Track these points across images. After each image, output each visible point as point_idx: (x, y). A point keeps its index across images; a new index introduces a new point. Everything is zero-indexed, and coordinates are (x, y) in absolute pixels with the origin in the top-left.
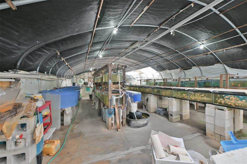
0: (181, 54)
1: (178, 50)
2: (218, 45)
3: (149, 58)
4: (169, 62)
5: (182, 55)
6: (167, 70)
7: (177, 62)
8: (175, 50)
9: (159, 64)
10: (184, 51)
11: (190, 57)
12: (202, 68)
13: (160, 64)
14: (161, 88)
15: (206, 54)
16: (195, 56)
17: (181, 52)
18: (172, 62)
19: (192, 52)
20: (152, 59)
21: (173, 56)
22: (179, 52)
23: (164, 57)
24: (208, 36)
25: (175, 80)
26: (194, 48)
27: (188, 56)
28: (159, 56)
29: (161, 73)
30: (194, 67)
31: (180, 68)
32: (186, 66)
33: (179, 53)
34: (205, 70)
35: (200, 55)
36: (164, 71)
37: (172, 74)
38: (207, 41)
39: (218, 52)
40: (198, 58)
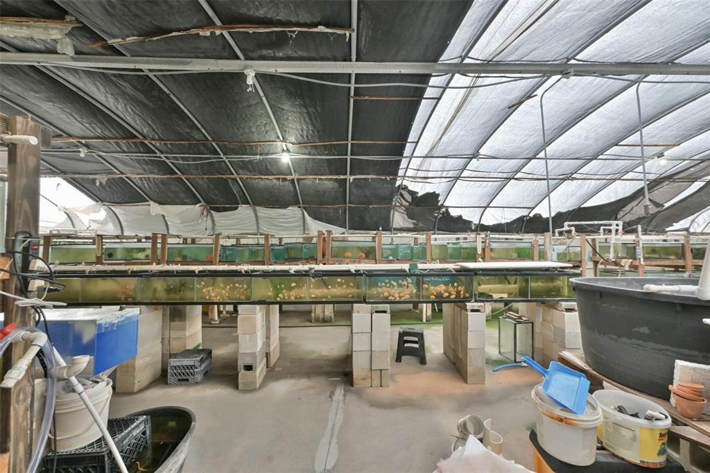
0: (224, 161)
1: (220, 143)
2: (312, 165)
3: (70, 136)
4: (168, 176)
5: (226, 163)
6: (151, 203)
7: (201, 182)
8: (214, 140)
9: (122, 173)
10: (238, 155)
11: (244, 177)
12: (263, 212)
13: (123, 176)
14: (191, 274)
15: (282, 179)
16: (257, 177)
17: (224, 154)
18: (183, 177)
19: (257, 163)
20: (87, 146)
21: (194, 159)
22: (220, 152)
23: (157, 151)
24: (310, 137)
25: (189, 241)
26: (267, 154)
27: (241, 171)
28: (135, 143)
29: (118, 210)
30: (243, 206)
31: (203, 203)
32: (222, 200)
33: (220, 155)
34: (267, 217)
35: (270, 177)
36: (139, 208)
37: (167, 218)
38: (301, 147)
39: (305, 181)
40: (262, 183)
